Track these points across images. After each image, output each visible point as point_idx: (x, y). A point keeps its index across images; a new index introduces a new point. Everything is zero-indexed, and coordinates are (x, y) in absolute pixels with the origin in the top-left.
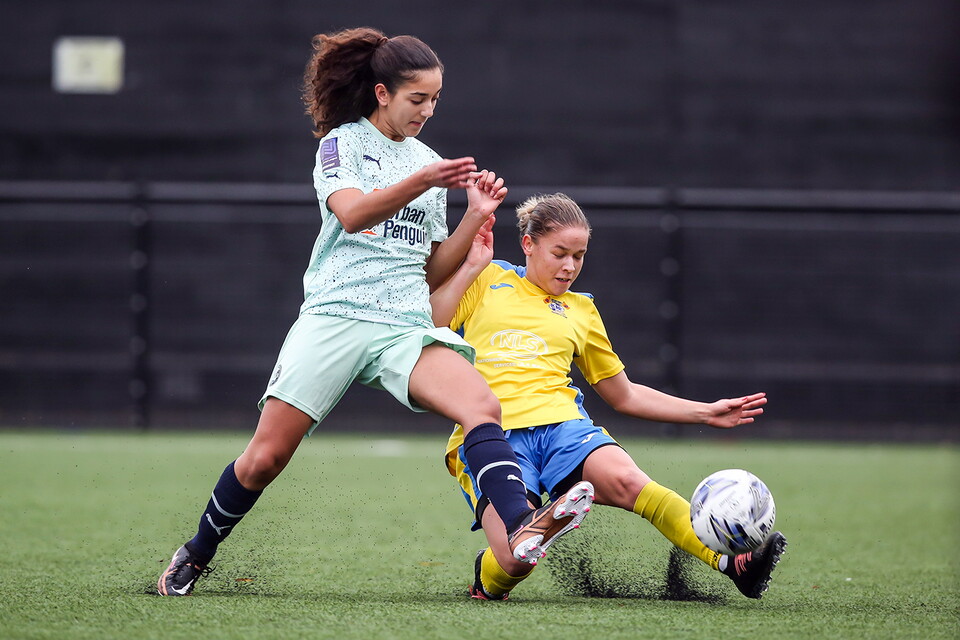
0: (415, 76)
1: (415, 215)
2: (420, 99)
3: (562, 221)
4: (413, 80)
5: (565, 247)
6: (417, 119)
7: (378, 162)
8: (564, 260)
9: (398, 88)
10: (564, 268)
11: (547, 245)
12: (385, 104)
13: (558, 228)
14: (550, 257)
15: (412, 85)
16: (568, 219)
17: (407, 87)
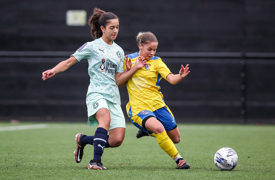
0: (110, 21)
1: (113, 66)
2: (113, 28)
3: (150, 40)
4: (109, 22)
5: (151, 48)
6: (113, 34)
7: (103, 51)
8: (151, 51)
9: (106, 26)
10: (151, 53)
11: (146, 47)
12: (104, 31)
13: (150, 43)
14: (147, 51)
15: (109, 24)
16: (152, 40)
17: (109, 25)
